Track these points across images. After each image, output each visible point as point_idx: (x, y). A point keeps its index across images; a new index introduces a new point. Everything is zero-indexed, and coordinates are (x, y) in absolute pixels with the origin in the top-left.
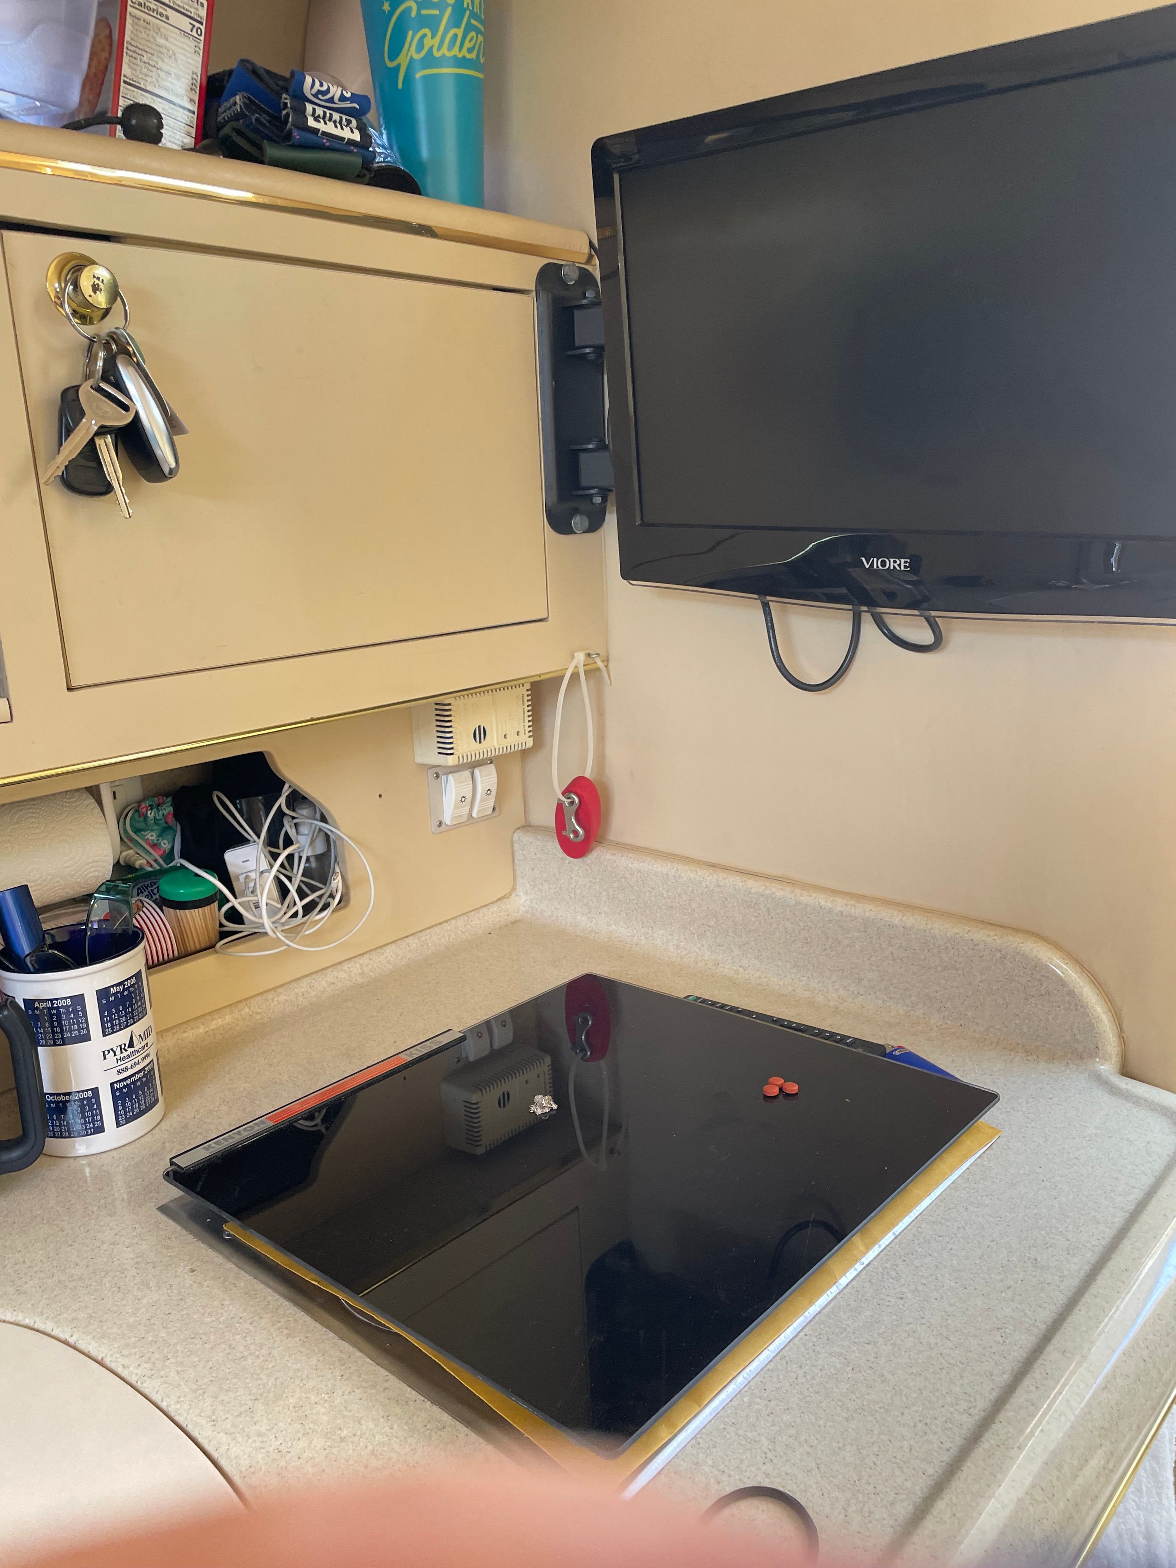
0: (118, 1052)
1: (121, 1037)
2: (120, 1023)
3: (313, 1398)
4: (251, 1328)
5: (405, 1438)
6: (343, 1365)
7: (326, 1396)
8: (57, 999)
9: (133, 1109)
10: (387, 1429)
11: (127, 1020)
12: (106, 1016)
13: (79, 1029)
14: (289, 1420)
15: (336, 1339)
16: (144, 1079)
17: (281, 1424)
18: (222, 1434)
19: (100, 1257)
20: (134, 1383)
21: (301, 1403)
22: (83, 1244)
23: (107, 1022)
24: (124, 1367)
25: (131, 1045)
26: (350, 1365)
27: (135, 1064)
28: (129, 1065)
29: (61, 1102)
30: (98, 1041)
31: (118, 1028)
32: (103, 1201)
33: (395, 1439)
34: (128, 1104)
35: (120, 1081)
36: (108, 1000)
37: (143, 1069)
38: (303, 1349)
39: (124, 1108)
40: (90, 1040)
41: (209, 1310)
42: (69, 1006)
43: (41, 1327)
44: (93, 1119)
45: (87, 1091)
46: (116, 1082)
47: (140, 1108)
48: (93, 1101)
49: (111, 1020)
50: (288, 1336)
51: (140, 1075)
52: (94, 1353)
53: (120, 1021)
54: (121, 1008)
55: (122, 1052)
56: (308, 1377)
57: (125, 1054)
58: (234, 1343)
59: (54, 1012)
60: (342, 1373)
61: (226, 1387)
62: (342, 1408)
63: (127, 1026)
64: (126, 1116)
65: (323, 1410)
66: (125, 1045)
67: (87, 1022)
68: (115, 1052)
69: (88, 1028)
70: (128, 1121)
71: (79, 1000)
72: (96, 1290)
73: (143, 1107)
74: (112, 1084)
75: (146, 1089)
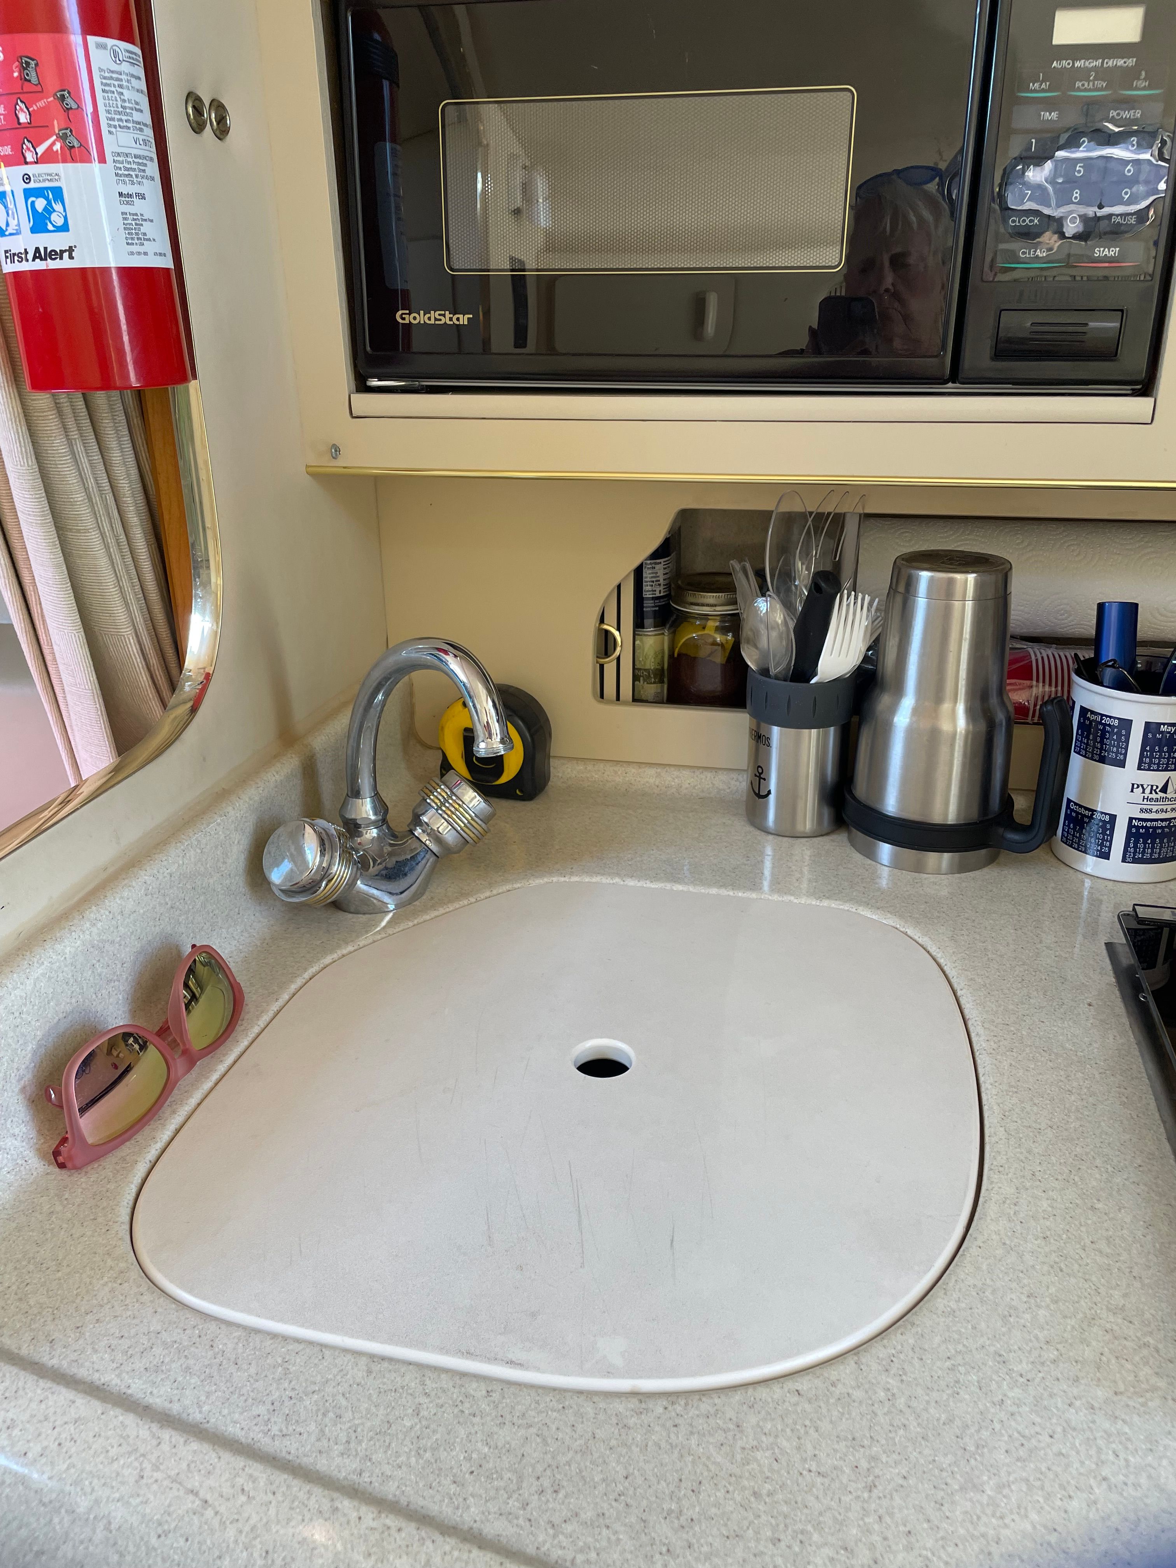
0: (1148, 791)
1: (1157, 778)
2: (1158, 764)
3: (1098, 1162)
4: (1097, 1076)
5: (1149, 1253)
6: (1149, 1159)
7: (1110, 1169)
8: (1107, 716)
9: (1143, 852)
10: (1139, 1234)
11: (1167, 764)
12: (1147, 751)
13: (1117, 753)
14: (1062, 1161)
15: (1164, 1137)
16: (1166, 830)
17: (1053, 1158)
18: (1002, 1129)
19: (1029, 950)
20: (975, 1050)
21: (1084, 1157)
22: (1025, 934)
23: (1147, 757)
24: (977, 1034)
25: (1164, 789)
26: (1155, 1163)
27: (1162, 811)
28: (1155, 808)
29: (1081, 814)
30: (1130, 772)
31: (1155, 767)
32: (1068, 913)
33: (1138, 1245)
34: (1141, 845)
35: (1140, 820)
36: (1154, 736)
37: (1169, 820)
38: (1125, 1122)
39: (1135, 847)
40: (1124, 767)
41: (1075, 1040)
42: (1116, 727)
43: (948, 971)
44: (1102, 843)
45: (1106, 814)
46: (1136, 819)
47: (1151, 854)
48: (1108, 826)
49: (1152, 757)
50: (1123, 1104)
51: (1164, 824)
52: (966, 1012)
53: (1160, 761)
54: (1165, 749)
55: (1151, 793)
56: (1109, 1144)
57: (1154, 796)
58: (1073, 1077)
59: (1101, 727)
60: (1142, 1164)
61: (1036, 1101)
62: (1115, 1188)
63: (1166, 770)
64: (1134, 855)
65: (1098, 1176)
66: (1157, 787)
67: (1126, 749)
68: (1144, 790)
69: (1125, 755)
70: (1135, 861)
71: (1126, 724)
72: (1005, 971)
73: (1156, 856)
74: (1131, 819)
75: (1165, 840)
